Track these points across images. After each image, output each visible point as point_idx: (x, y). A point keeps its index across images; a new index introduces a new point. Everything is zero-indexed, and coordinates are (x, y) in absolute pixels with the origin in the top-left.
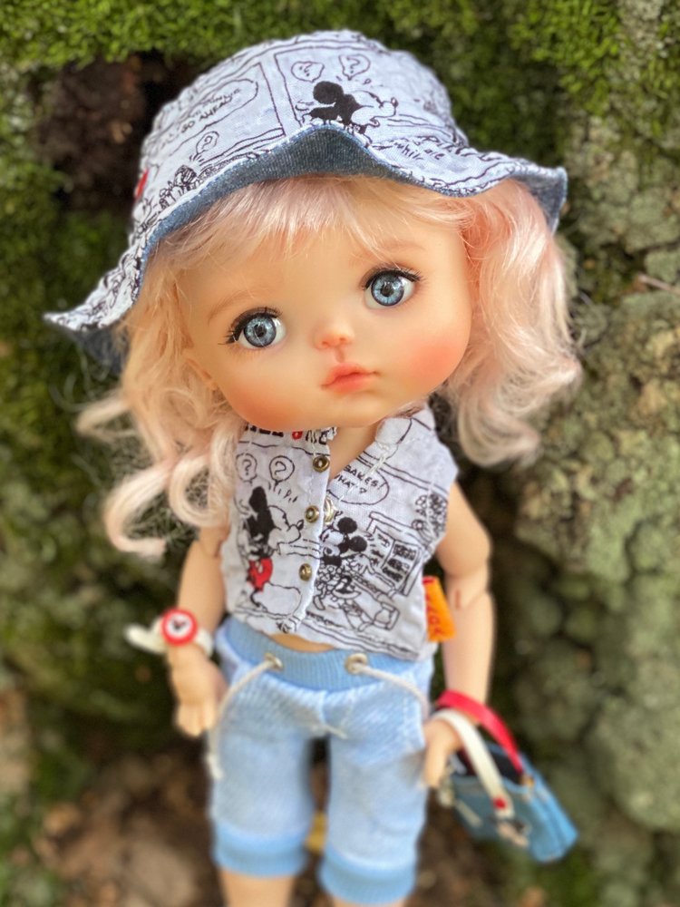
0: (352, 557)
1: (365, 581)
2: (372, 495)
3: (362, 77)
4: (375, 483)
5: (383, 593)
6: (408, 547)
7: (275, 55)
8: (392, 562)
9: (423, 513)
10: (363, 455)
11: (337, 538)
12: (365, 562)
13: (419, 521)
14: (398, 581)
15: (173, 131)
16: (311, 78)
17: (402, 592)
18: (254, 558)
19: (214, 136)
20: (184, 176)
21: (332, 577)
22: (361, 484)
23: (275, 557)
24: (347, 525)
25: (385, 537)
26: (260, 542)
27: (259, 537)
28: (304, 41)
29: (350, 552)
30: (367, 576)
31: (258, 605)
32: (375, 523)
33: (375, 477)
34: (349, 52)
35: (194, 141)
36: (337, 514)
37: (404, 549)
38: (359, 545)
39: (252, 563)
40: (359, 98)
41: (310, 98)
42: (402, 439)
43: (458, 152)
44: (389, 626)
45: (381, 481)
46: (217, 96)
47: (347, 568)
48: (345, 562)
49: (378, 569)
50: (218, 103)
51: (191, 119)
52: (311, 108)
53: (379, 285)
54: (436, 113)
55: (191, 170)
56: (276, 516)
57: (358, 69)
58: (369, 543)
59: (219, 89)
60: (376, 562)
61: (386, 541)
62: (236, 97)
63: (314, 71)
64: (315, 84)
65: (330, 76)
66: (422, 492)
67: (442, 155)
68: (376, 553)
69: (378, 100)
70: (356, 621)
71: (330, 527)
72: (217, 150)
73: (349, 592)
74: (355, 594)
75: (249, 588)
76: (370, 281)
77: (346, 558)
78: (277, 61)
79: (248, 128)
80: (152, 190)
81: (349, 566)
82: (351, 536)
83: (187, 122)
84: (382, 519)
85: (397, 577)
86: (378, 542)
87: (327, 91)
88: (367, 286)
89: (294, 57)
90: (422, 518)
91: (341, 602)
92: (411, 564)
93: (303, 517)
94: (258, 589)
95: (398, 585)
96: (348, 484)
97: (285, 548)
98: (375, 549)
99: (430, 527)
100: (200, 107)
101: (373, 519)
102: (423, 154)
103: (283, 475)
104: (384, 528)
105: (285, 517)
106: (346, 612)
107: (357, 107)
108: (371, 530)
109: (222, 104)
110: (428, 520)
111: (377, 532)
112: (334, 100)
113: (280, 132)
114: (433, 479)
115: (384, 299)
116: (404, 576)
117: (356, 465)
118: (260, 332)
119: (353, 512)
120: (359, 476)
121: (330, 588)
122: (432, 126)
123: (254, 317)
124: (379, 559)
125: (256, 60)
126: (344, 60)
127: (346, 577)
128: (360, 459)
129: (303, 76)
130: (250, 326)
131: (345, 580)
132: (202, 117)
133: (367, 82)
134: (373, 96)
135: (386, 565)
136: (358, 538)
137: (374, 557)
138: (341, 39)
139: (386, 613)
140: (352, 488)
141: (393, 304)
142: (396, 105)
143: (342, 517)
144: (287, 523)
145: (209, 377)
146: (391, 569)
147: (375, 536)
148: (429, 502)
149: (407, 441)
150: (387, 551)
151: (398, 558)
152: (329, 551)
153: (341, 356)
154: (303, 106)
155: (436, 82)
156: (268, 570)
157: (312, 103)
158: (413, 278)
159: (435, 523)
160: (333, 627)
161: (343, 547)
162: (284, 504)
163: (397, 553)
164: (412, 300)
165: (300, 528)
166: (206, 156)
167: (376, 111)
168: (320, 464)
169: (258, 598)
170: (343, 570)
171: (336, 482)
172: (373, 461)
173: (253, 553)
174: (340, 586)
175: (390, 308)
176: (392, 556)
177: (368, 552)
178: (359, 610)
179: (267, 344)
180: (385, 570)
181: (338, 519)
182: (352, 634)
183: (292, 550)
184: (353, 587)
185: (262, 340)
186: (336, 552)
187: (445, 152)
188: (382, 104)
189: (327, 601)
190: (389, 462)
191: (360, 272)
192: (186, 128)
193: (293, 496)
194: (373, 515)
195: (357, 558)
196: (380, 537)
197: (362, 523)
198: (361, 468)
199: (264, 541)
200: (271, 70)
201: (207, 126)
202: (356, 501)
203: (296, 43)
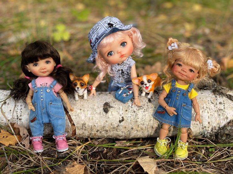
2: (125, 67)
3: (112, 21)
7: (102, 22)
15: (92, 34)
19: (98, 33)
28: (104, 19)
34: (109, 18)
35: (96, 34)
40: (113, 24)
42: (128, 60)
45: (125, 65)
51: (94, 32)
55: (97, 38)
59: (96, 27)
62: (99, 28)
63: (107, 22)
64: (107, 24)
65: (109, 22)
72: (100, 35)
80: (93, 41)
82: (122, 71)
88: (121, 45)
89: (104, 21)
96: (122, 66)
97: (116, 74)
100: (95, 30)
112: (110, 25)
113: (106, 30)
117: (122, 63)
118: (111, 54)
126: (109, 20)
141: (124, 46)
142: (117, 23)
153: (121, 54)
157: (108, 26)
166: (98, 36)
167: (115, 24)
168: (119, 64)
190: (126, 63)
193: (116, 68)
198: (123, 64)
200: (102, 24)
202: (123, 68)
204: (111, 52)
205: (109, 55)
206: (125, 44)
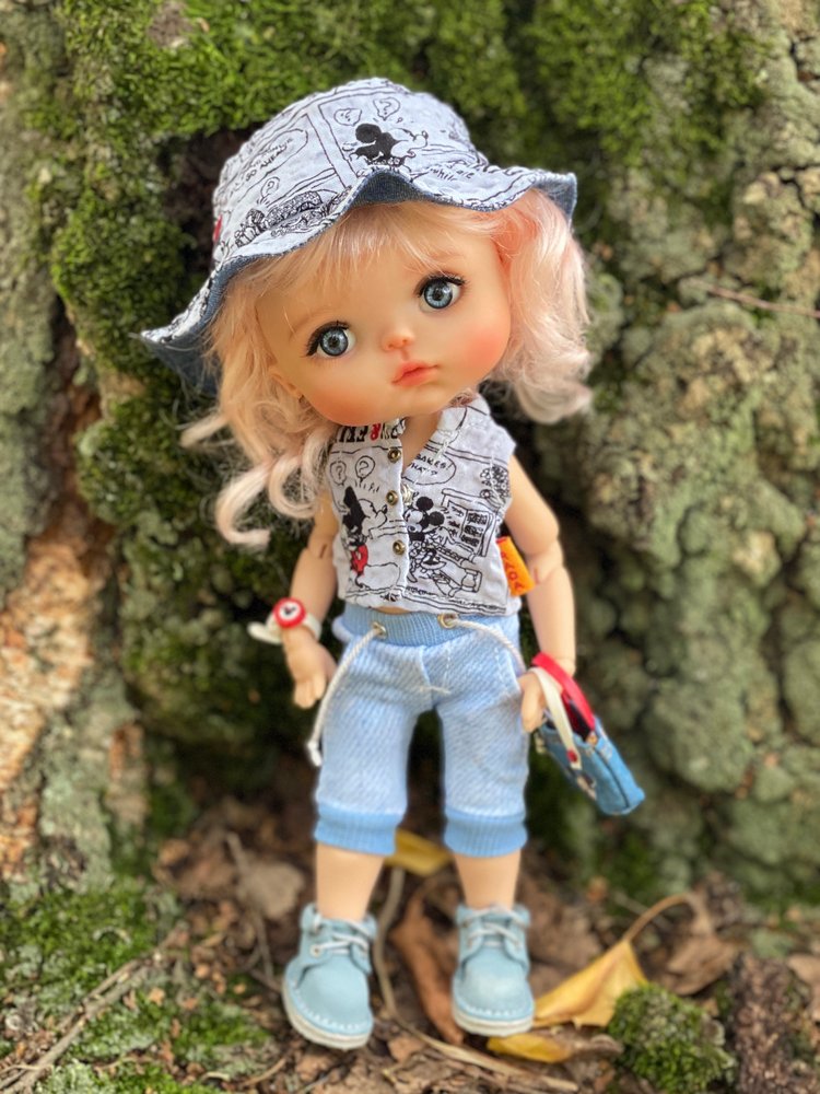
0: (433, 531)
1: (449, 551)
2: (442, 475)
3: (397, 116)
4: (443, 465)
5: (465, 559)
6: (480, 513)
7: (319, 106)
8: (468, 529)
9: (488, 483)
10: (430, 444)
11: (418, 516)
12: (445, 534)
13: (486, 491)
14: (475, 546)
15: (238, 180)
16: (352, 122)
17: (481, 554)
18: (353, 548)
19: (275, 180)
20: (254, 218)
21: (418, 552)
22: (431, 468)
23: (368, 543)
24: (424, 504)
25: (459, 509)
26: (355, 533)
27: (355, 528)
28: (341, 92)
29: (430, 527)
30: (448, 546)
31: (361, 586)
32: (447, 498)
33: (443, 460)
34: (382, 96)
35: (258, 187)
36: (414, 495)
37: (476, 515)
38: (437, 520)
39: (353, 553)
40: (395, 134)
41: (355, 140)
42: (461, 424)
43: (485, 170)
44: (476, 589)
45: (448, 463)
46: (273, 146)
47: (430, 541)
48: (427, 537)
49: (457, 539)
50: (276, 151)
51: (253, 168)
52: (356, 148)
53: (431, 291)
54: (459, 141)
55: (259, 212)
56: (365, 508)
57: (390, 110)
58: (445, 516)
59: (275, 139)
60: (454, 532)
61: (460, 512)
62: (289, 146)
63: (354, 116)
64: (356, 127)
65: (368, 119)
66: (487, 466)
67: (472, 174)
68: (453, 524)
69: (411, 135)
70: (446, 588)
71: (410, 507)
72: (280, 193)
73: (435, 563)
74: (441, 565)
75: (353, 575)
76: (422, 289)
77: (428, 533)
78: (321, 111)
79: (304, 171)
80: (228, 233)
81: (432, 538)
82: (429, 512)
83: (249, 172)
84: (453, 493)
85: (474, 542)
86: (452, 513)
87: (366, 132)
88: (421, 294)
89: (335, 106)
90: (488, 487)
91: (430, 573)
92: (484, 527)
93: (386, 503)
94: (360, 573)
95: (476, 549)
96: (420, 469)
97: (375, 533)
98: (452, 520)
99: (497, 494)
100: (259, 158)
101: (445, 495)
102: (456, 176)
103: (366, 472)
104: (456, 501)
105: (372, 506)
106: (436, 581)
107: (395, 142)
108: (445, 504)
109: (278, 153)
110: (494, 489)
111: (451, 505)
112: (374, 141)
113: (332, 171)
114: (492, 454)
115: (436, 303)
116: (480, 539)
117: (425, 453)
118: (334, 342)
119: (427, 491)
120: (429, 462)
121: (418, 562)
122: (459, 152)
123: (328, 331)
124: (457, 530)
125: (303, 112)
126: (377, 103)
127: (431, 550)
128: (427, 447)
129: (345, 121)
130: (325, 340)
131: (431, 554)
132: (262, 166)
133: (400, 120)
134: (406, 131)
135: (464, 533)
136: (436, 513)
137: (452, 528)
138: (372, 86)
139: (470, 577)
140: (424, 472)
141: (444, 306)
142: (426, 137)
143: (419, 497)
144: (374, 510)
145: (292, 387)
146: (468, 535)
147: (450, 509)
148: (491, 473)
149: (466, 426)
150: (461, 520)
151: (472, 524)
152: (413, 528)
153: (405, 355)
154: (350, 147)
155: (454, 115)
156: (365, 556)
157: (355, 144)
158: (459, 283)
159: (500, 490)
160: (426, 595)
161: (424, 523)
162: (370, 495)
163: (471, 520)
164: (461, 302)
165: (385, 512)
166: (270, 199)
167: (411, 144)
168: (393, 455)
169: (360, 581)
170: (427, 543)
171: (410, 469)
172: (439, 447)
173: (352, 544)
174: (427, 559)
175: (442, 311)
176: (466, 524)
177: (446, 524)
178: (448, 578)
179: (341, 353)
180: (464, 539)
181: (416, 499)
182: (444, 600)
183: (382, 532)
184: (438, 559)
185: (336, 350)
186: (418, 529)
187: (474, 171)
188: (415, 138)
189: (418, 573)
190: (453, 445)
191: (414, 282)
192: (249, 177)
193: (375, 487)
194: (445, 492)
195: (437, 531)
196: (455, 510)
197: (437, 500)
199: (359, 531)
200: (317, 120)
201: (268, 173)
202: (428, 482)
203: (336, 93)
204: (340, 327)
205: (319, 349)
206: (454, 289)
